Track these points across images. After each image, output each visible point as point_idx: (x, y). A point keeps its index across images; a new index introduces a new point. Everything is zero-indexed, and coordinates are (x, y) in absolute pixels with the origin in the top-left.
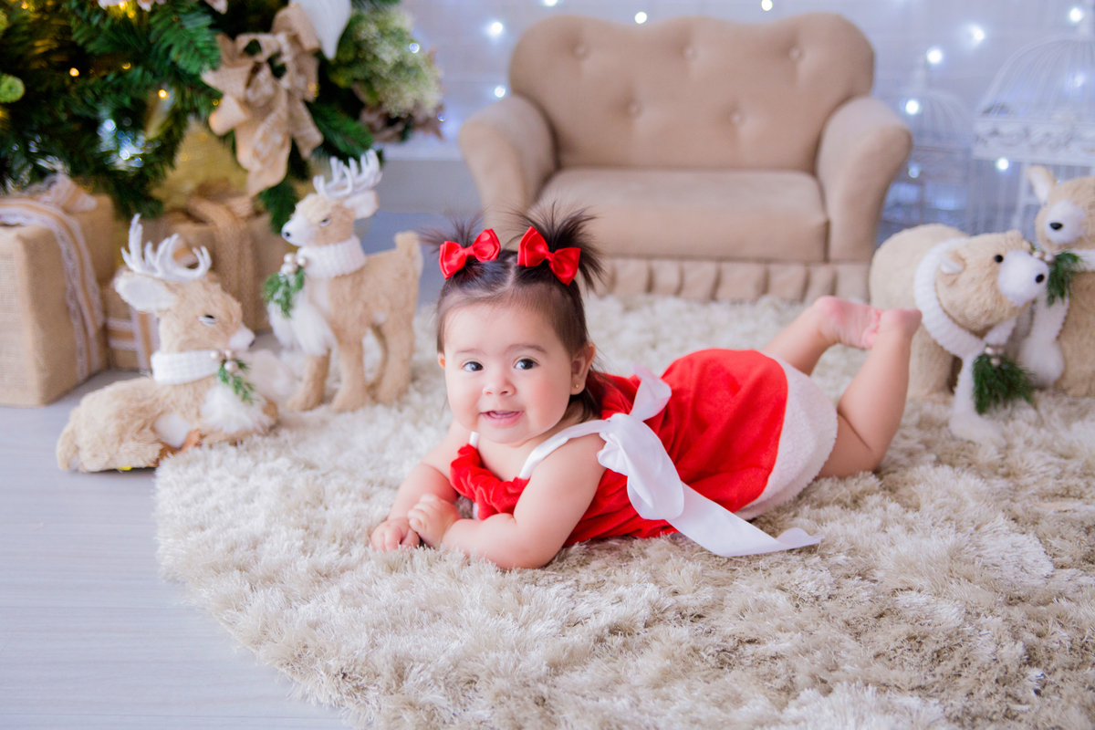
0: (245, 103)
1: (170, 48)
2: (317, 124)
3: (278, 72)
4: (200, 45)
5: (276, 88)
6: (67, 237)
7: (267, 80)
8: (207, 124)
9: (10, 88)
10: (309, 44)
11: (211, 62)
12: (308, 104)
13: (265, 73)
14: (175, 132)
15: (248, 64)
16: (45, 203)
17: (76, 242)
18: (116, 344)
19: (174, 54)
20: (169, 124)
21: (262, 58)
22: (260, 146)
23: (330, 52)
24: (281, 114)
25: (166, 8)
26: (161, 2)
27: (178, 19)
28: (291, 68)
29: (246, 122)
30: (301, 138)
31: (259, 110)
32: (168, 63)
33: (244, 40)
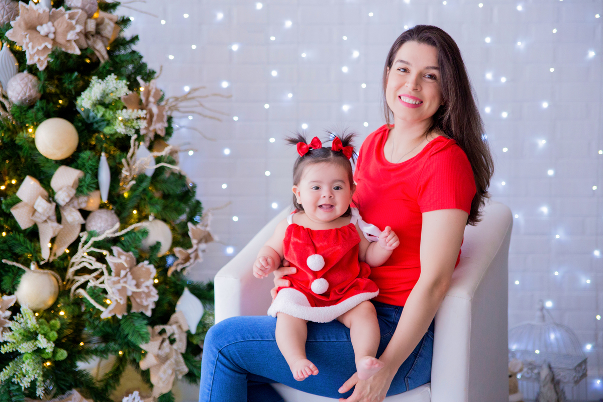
0: (158, 356)
1: (127, 335)
2: (187, 364)
3: (172, 341)
4: (142, 333)
5: (171, 349)
7: (167, 346)
8: (138, 366)
9: (62, 355)
10: (185, 329)
11: (146, 340)
12: (182, 354)
13: (167, 342)
14: (121, 368)
15: (160, 339)
19: (129, 337)
20: (117, 365)
21: (166, 336)
22: (162, 376)
23: (193, 331)
24: (172, 360)
25: (128, 317)
26: (126, 314)
27: (132, 322)
28: (177, 340)
29: (157, 365)
30: (179, 370)
31: (163, 360)
32: (126, 340)
33: (159, 328)
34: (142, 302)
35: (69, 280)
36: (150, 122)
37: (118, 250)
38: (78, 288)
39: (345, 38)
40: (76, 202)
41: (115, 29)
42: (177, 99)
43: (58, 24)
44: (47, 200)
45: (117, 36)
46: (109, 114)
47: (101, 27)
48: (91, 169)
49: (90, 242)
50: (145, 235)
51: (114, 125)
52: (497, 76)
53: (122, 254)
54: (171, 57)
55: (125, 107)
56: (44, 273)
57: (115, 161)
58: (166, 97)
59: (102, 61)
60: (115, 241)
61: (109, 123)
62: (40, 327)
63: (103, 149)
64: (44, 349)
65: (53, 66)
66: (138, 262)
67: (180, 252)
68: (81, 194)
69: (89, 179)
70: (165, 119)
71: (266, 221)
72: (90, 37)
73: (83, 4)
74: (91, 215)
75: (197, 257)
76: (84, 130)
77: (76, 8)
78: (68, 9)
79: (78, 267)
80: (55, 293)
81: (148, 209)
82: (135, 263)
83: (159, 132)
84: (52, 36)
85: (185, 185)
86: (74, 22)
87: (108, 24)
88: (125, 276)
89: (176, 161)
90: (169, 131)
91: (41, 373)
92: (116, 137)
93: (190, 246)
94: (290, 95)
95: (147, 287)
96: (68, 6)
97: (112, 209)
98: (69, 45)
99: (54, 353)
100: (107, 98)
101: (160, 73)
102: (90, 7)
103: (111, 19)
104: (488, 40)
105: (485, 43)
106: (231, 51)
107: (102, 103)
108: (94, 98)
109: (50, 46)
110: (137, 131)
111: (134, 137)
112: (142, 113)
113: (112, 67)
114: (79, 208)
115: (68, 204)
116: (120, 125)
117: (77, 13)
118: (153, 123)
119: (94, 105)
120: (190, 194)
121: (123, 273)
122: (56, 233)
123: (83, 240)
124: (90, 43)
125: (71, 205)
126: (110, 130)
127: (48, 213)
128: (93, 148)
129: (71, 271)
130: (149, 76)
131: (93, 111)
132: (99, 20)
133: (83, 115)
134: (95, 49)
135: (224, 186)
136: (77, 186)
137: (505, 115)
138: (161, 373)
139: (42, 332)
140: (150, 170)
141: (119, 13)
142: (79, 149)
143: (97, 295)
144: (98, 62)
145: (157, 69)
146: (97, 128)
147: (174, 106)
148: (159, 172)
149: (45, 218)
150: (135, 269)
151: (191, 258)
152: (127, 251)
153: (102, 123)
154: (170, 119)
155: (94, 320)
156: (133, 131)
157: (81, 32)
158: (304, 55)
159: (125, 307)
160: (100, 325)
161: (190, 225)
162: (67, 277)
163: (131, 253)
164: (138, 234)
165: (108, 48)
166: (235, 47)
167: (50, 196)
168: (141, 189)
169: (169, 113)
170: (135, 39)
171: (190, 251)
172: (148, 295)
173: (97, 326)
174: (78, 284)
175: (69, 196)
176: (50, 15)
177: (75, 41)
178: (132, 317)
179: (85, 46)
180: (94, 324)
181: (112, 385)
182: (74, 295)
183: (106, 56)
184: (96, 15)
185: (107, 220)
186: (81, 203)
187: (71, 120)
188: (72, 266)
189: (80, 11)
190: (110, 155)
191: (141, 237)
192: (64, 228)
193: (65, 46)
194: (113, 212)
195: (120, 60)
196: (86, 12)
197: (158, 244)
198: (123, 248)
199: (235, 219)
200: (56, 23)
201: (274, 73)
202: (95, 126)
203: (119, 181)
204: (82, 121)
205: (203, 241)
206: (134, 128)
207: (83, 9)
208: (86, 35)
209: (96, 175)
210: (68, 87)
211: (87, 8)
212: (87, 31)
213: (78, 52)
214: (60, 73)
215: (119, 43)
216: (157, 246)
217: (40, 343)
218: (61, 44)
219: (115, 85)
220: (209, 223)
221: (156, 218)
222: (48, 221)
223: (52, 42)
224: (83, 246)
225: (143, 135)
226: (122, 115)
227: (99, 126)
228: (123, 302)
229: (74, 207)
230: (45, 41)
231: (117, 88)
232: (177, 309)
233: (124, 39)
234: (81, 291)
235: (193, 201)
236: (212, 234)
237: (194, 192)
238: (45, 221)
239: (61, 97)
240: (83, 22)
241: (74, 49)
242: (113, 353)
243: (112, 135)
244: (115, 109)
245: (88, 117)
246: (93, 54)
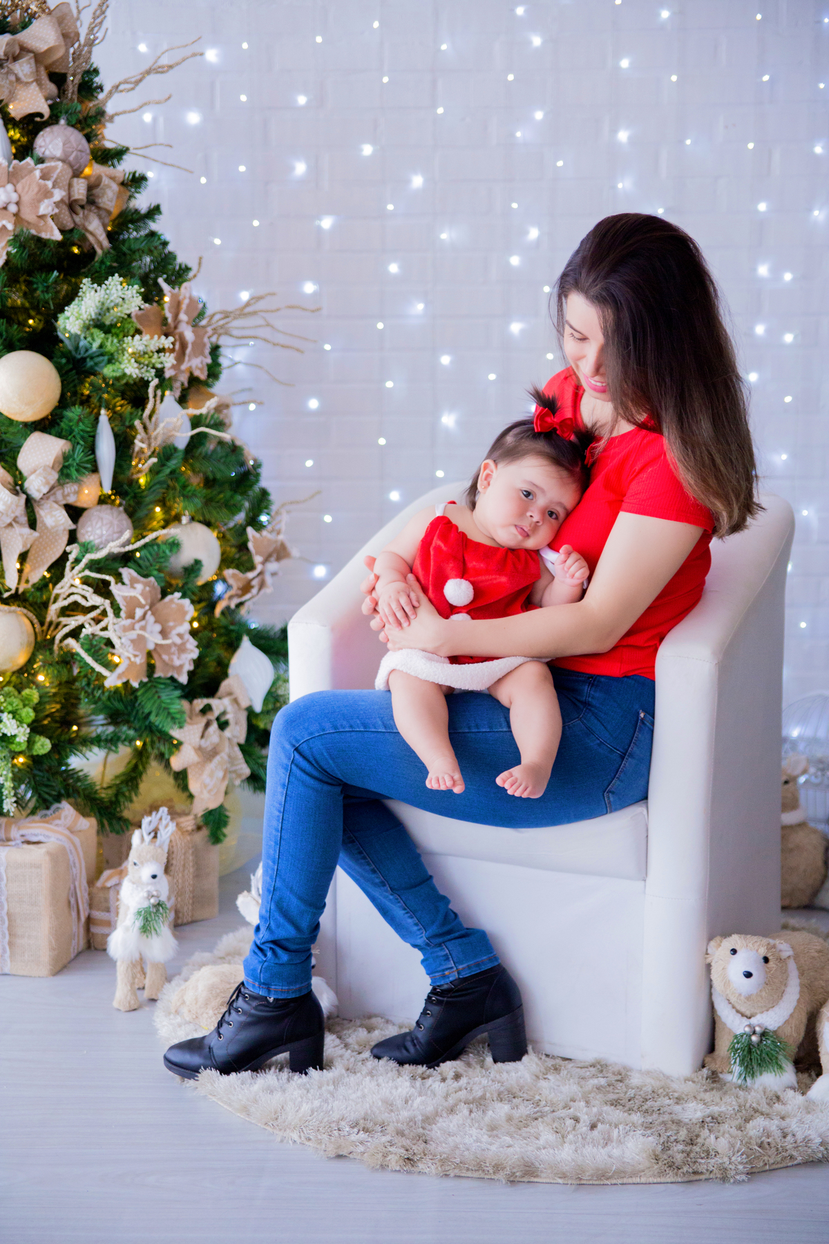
0: (199, 749)
1: (149, 714)
2: (247, 762)
3: (223, 725)
4: (172, 711)
5: (220, 737)
6: (73, 851)
7: (214, 732)
8: (167, 765)
9: (42, 746)
10: (244, 704)
11: (179, 723)
12: (240, 745)
13: (215, 726)
14: (141, 767)
15: (203, 721)
16: (57, 825)
17: (78, 855)
18: (94, 929)
19: (152, 718)
20: (134, 762)
21: (212, 716)
22: (208, 781)
23: (258, 708)
24: (223, 755)
25: (149, 685)
26: (145, 680)
27: (157, 692)
28: (232, 722)
29: (198, 763)
30: (235, 772)
31: (208, 755)
32: (147, 723)
33: (200, 703)
34: (172, 660)
35: (51, 623)
36: (181, 357)
37: (130, 574)
38: (66, 636)
39: (515, 205)
40: (59, 494)
41: (119, 196)
42: (226, 315)
43: (23, 188)
44: (10, 490)
45: (124, 207)
46: (111, 344)
47: (96, 191)
48: (82, 438)
49: (85, 561)
50: (175, 550)
51: (120, 363)
52: (776, 271)
53: (138, 582)
54: (217, 241)
55: (138, 332)
56: (10, 612)
57: (123, 425)
58: (209, 312)
59: (99, 252)
60: (126, 558)
61: (111, 360)
62: (5, 700)
63: (104, 404)
64: (15, 736)
65: (17, 261)
66: (164, 594)
67: (234, 576)
68: (67, 480)
69: (79, 455)
70: (207, 351)
71: (380, 523)
72: (79, 209)
73: (64, 151)
74: (85, 514)
75: (262, 585)
76: (71, 370)
77: (53, 158)
78: (41, 161)
79: (66, 603)
80: (29, 644)
81: (178, 506)
82: (160, 596)
83: (197, 373)
84: (13, 208)
85: (242, 464)
86: (49, 184)
87: (108, 186)
88: (144, 617)
89: (227, 421)
90: (214, 371)
91: (10, 775)
92: (124, 381)
93: (252, 568)
94: (420, 307)
95: (180, 636)
96: (41, 155)
97: (120, 505)
98: (42, 223)
99: (30, 742)
100: (107, 314)
101: (198, 271)
102: (76, 158)
103: (113, 178)
104: (762, 207)
105: (757, 211)
106: (319, 228)
107: (98, 324)
108: (85, 316)
109: (10, 227)
110: (160, 373)
111: (156, 381)
112: (167, 342)
113: (116, 261)
114: (64, 502)
115: (46, 496)
116: (129, 361)
117: (55, 168)
118: (187, 358)
119: (87, 328)
120: (252, 478)
121: (139, 613)
122: (29, 546)
123: (72, 557)
124: (77, 219)
125: (52, 498)
126: (114, 371)
127: (13, 512)
128: (85, 401)
129: (53, 609)
130: (179, 276)
131: (85, 338)
132: (92, 180)
133: (69, 345)
134: (87, 230)
135: (309, 463)
136: (59, 467)
137: (789, 338)
138: (205, 777)
139: (10, 708)
140: (182, 438)
141: (127, 166)
142: (63, 403)
143: (97, 648)
144: (93, 253)
145: (193, 264)
146: (92, 367)
147: (222, 327)
148: (196, 442)
149: (9, 521)
150: (160, 605)
151: (252, 587)
152: (146, 576)
153: (101, 358)
154: (215, 350)
155: (94, 689)
156: (153, 371)
157: (62, 201)
158: (444, 236)
159: (145, 668)
160: (104, 698)
161: (250, 531)
162: (48, 619)
163: (152, 579)
164: (164, 547)
165: (109, 229)
166: (327, 223)
167: (16, 484)
168: (167, 471)
169: (214, 339)
170: (154, 211)
171: (250, 575)
172: (182, 649)
173: (99, 699)
174: (66, 630)
175: (47, 483)
176: (9, 172)
177: (53, 217)
178: (155, 684)
179: (70, 225)
180: (94, 697)
181: (127, 794)
182: (61, 648)
183: (106, 244)
184: (87, 171)
185: (111, 524)
186: (68, 495)
187: (49, 355)
188: (54, 602)
189: (60, 164)
190: (115, 413)
191: (168, 552)
192: (41, 537)
193: (36, 227)
194: (121, 509)
195: (130, 249)
196: (71, 166)
197: (198, 563)
198: (140, 569)
199: (328, 519)
200: (19, 186)
201: (394, 268)
202: (90, 363)
203: (131, 458)
204: (67, 355)
205: (273, 559)
206: (153, 367)
207: (63, 161)
208: (72, 206)
209: (92, 449)
210: (42, 297)
211: (71, 158)
212: (73, 198)
213: (58, 236)
214: (30, 273)
215: (128, 219)
216: (194, 568)
217: (6, 726)
218: (29, 223)
219: (120, 293)
220: (283, 526)
221: (193, 519)
222: (14, 524)
223: (13, 219)
224: (73, 568)
225: (170, 378)
226: (135, 344)
227: (96, 364)
228: (140, 660)
229: (56, 502)
230: (3, 219)
231: (123, 299)
232: (231, 671)
233: (137, 211)
234: (71, 642)
235: (256, 489)
236: (288, 545)
237: (258, 475)
238: (10, 525)
239: (32, 313)
240: (66, 183)
241: (52, 231)
242: (127, 743)
243: (117, 379)
244: (121, 336)
245: (77, 348)
246: (83, 238)
